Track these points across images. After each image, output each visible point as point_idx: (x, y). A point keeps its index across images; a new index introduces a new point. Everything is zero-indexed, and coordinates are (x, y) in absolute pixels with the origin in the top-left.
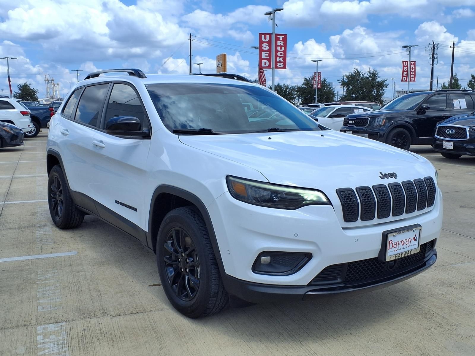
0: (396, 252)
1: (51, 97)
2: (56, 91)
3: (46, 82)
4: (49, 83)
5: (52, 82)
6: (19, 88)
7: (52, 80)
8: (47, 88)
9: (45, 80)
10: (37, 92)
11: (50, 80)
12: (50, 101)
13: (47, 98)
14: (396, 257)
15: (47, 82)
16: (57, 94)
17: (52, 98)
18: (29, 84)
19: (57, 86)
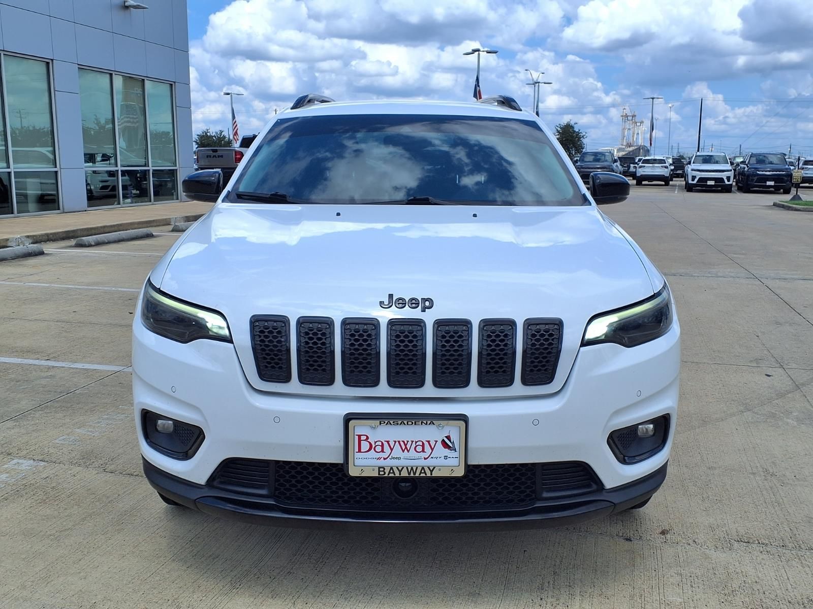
0: (382, 463)
1: (628, 143)
2: (638, 134)
3: (623, 119)
4: (628, 120)
5: (632, 120)
6: (557, 130)
7: (634, 116)
8: (624, 129)
9: (622, 116)
10: (584, 136)
11: (630, 116)
12: (626, 151)
13: (622, 145)
14: (381, 473)
15: (625, 120)
16: (639, 139)
17: (629, 145)
18: (573, 124)
19: (640, 125)
